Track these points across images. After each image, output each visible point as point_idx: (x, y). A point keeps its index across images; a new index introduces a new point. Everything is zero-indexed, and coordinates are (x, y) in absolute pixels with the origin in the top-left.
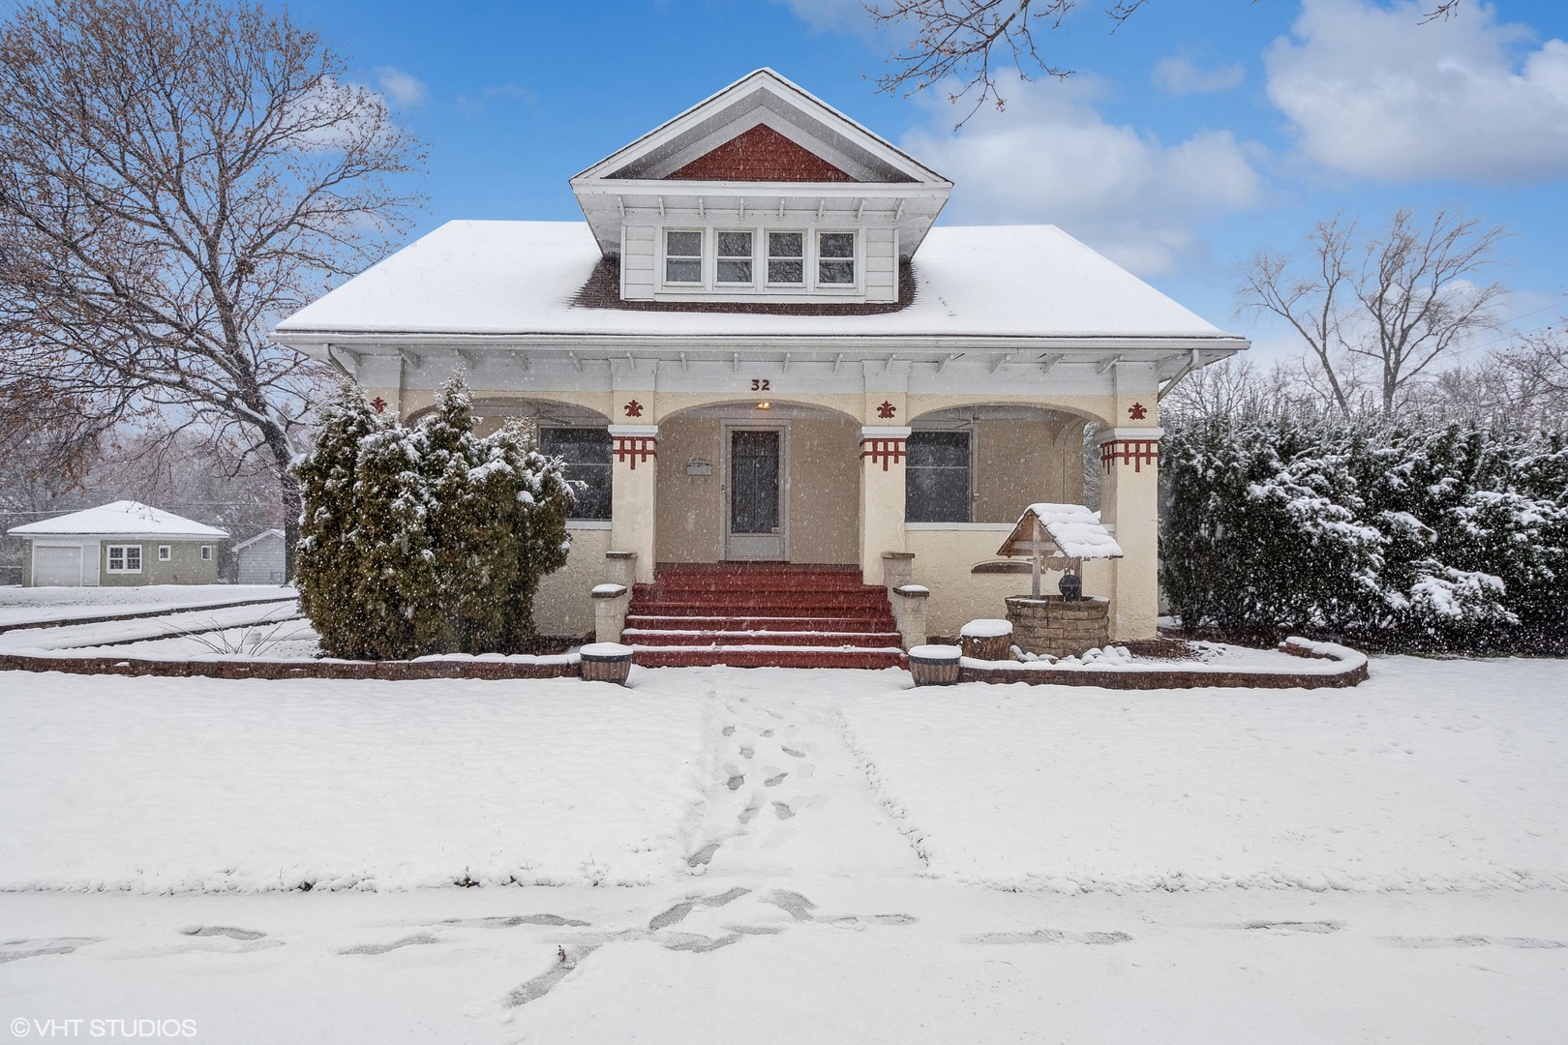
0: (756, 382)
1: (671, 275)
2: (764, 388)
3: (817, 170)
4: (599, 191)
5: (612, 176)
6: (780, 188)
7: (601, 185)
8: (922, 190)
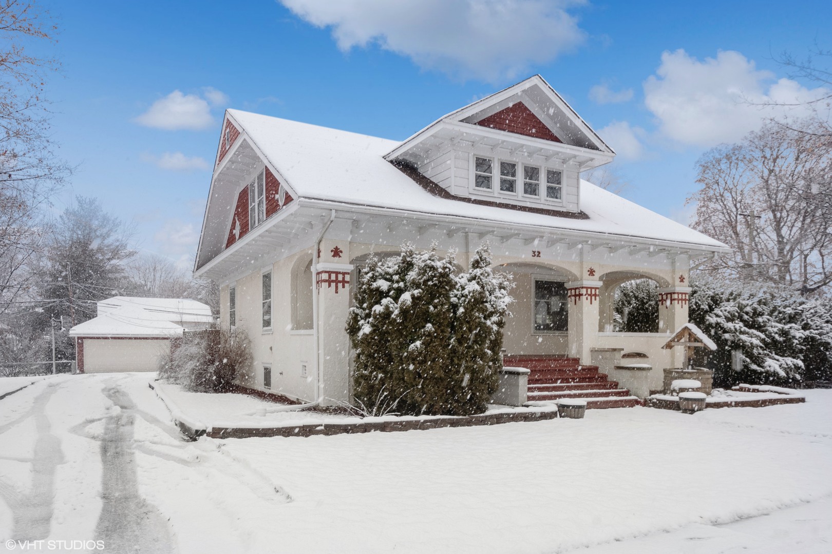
0: (534, 252)
1: (478, 184)
2: (537, 256)
3: (545, 133)
4: (457, 128)
5: (462, 121)
6: (543, 143)
7: (458, 125)
8: (603, 155)
